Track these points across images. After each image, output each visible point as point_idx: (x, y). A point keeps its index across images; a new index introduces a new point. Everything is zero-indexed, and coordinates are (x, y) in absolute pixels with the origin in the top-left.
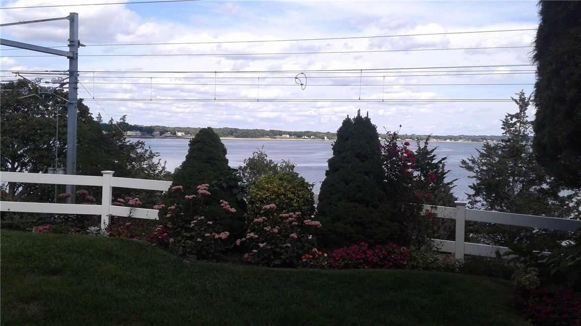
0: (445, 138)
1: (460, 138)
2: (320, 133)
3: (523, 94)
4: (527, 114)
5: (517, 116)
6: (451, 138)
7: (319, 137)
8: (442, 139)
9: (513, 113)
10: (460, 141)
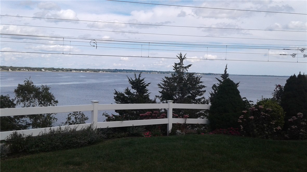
0: (80, 70)
1: (88, 70)
2: (6, 66)
3: (181, 54)
4: (183, 64)
5: (179, 64)
6: (83, 70)
7: (5, 69)
8: (78, 70)
9: (177, 63)
10: (88, 72)
